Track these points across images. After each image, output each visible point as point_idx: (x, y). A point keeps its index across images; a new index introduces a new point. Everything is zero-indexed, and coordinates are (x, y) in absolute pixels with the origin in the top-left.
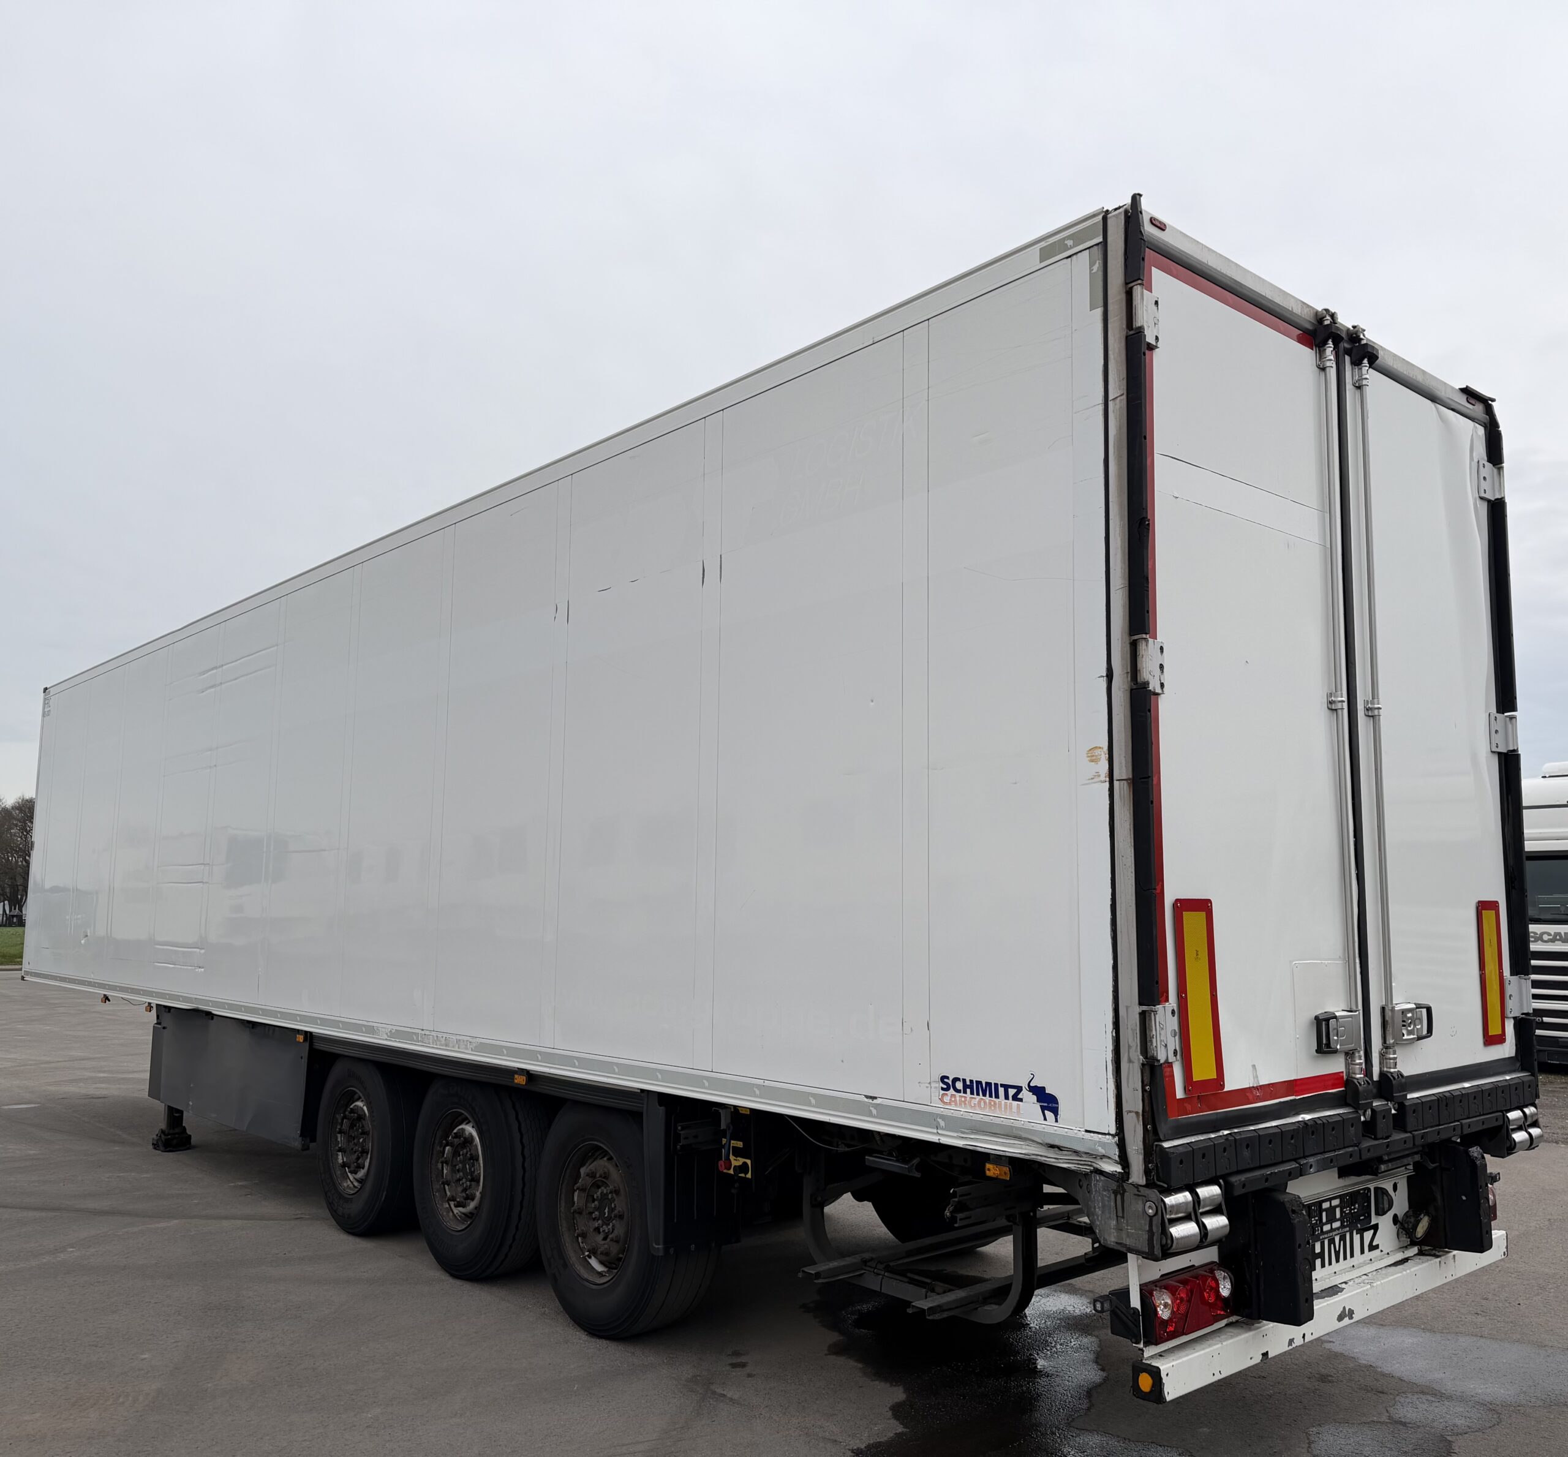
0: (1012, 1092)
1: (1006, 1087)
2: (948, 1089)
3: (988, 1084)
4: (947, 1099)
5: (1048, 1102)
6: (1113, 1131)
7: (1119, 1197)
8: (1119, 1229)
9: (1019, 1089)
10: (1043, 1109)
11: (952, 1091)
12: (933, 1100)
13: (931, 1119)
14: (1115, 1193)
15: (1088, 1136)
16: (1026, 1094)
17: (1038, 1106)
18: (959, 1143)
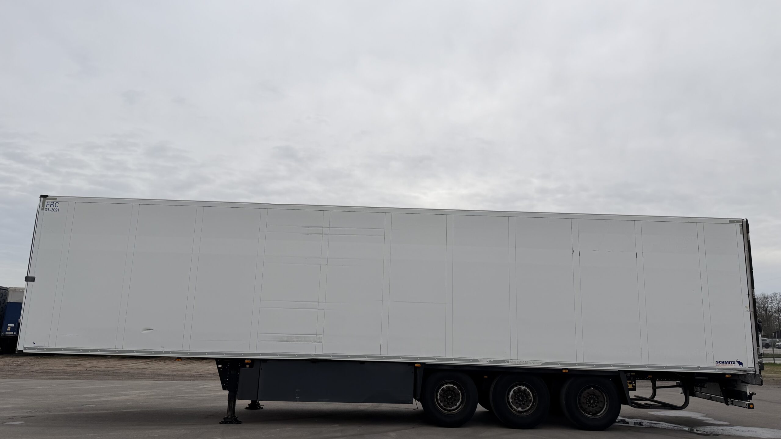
0: (733, 363)
1: (732, 362)
2: (718, 363)
3: (728, 362)
4: (718, 365)
5: (740, 363)
6: (754, 367)
7: (755, 377)
8: (755, 382)
9: (734, 362)
10: (740, 365)
11: (719, 363)
12: (715, 365)
13: (715, 369)
14: (754, 376)
15: (749, 368)
16: (736, 363)
17: (739, 364)
18: (721, 372)
